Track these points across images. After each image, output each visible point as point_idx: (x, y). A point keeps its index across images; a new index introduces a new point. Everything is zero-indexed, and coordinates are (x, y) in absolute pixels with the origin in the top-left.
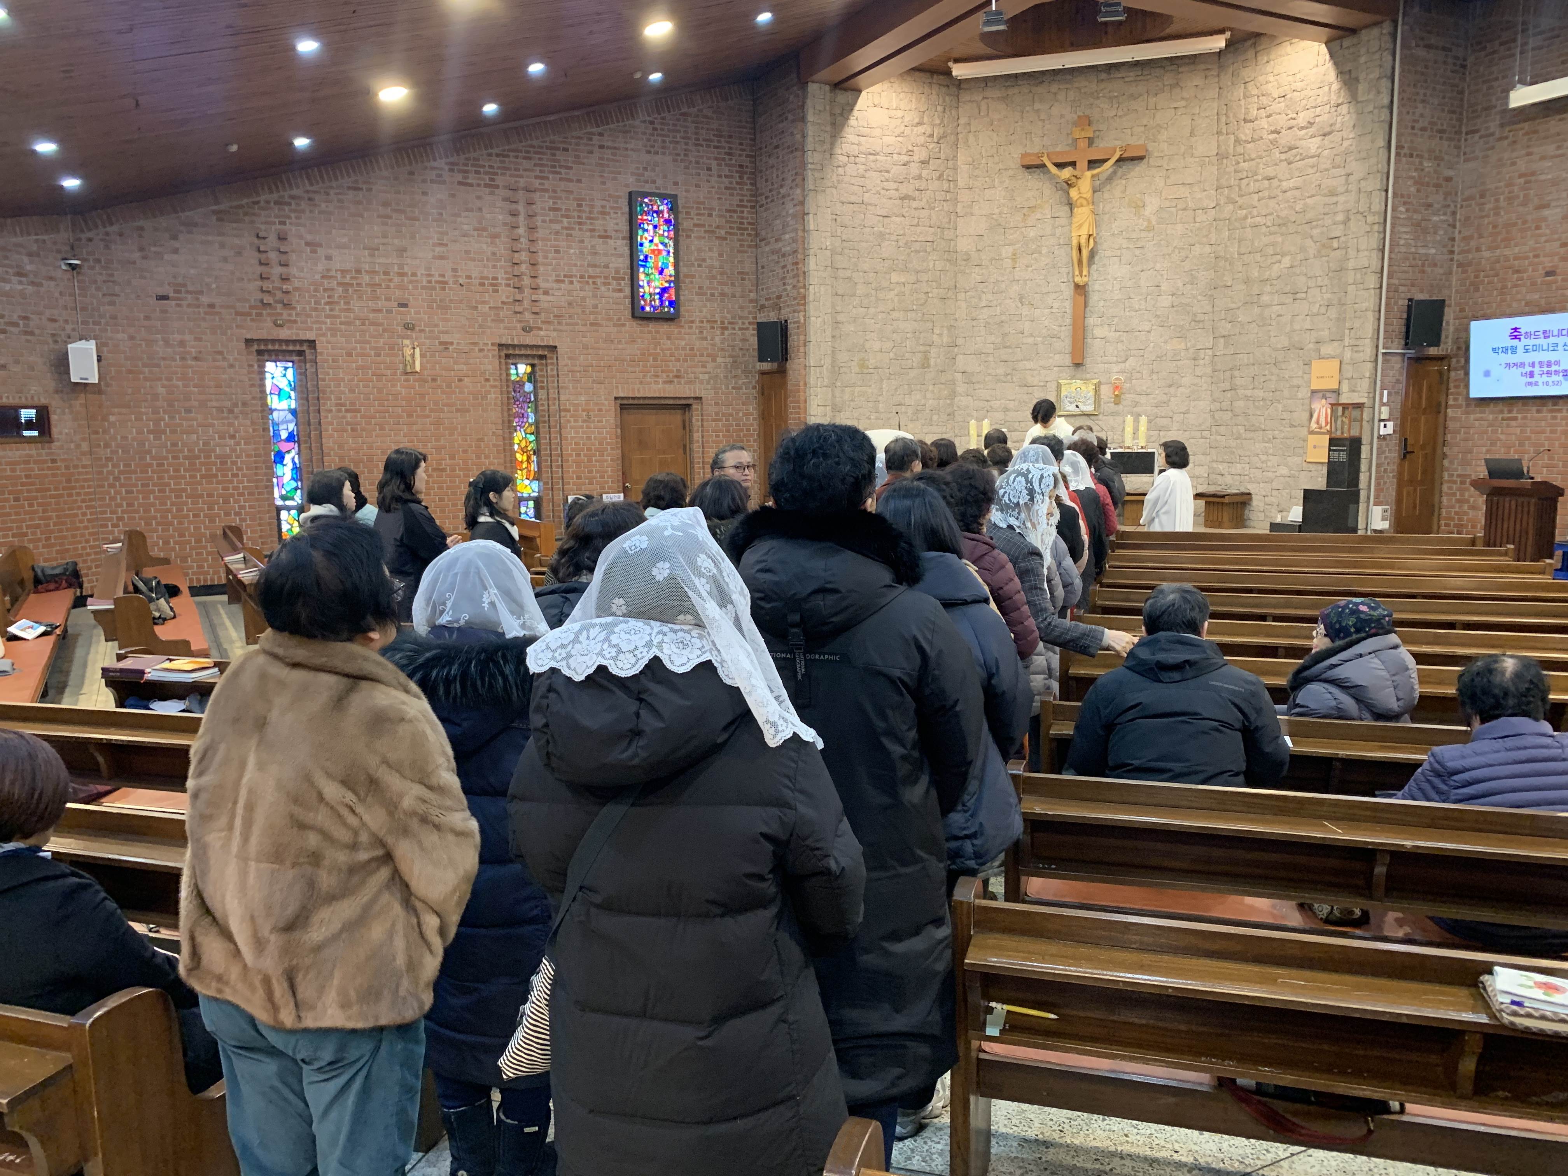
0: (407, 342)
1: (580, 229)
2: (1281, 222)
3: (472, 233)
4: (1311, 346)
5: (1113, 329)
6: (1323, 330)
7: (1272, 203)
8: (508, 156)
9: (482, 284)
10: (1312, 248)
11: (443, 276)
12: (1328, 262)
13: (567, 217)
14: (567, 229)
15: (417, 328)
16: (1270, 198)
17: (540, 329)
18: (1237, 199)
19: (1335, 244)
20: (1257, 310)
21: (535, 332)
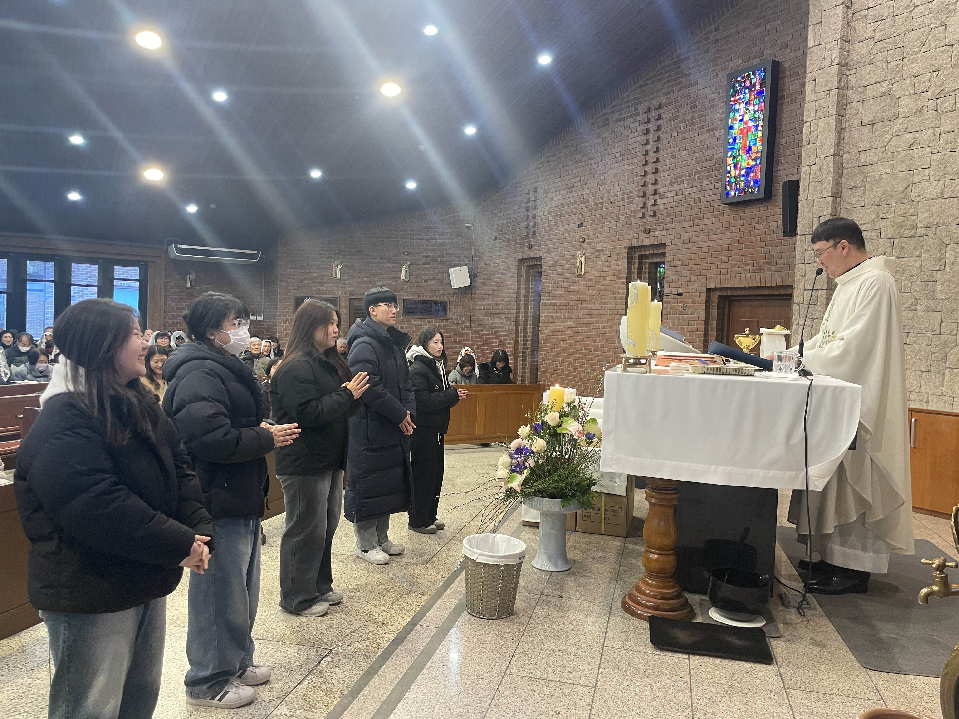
0: (579, 252)
1: (693, 129)
3: (621, 158)
8: (647, 84)
9: (623, 199)
11: (602, 198)
13: (683, 121)
14: (682, 133)
15: (586, 241)
17: (656, 230)
21: (652, 234)
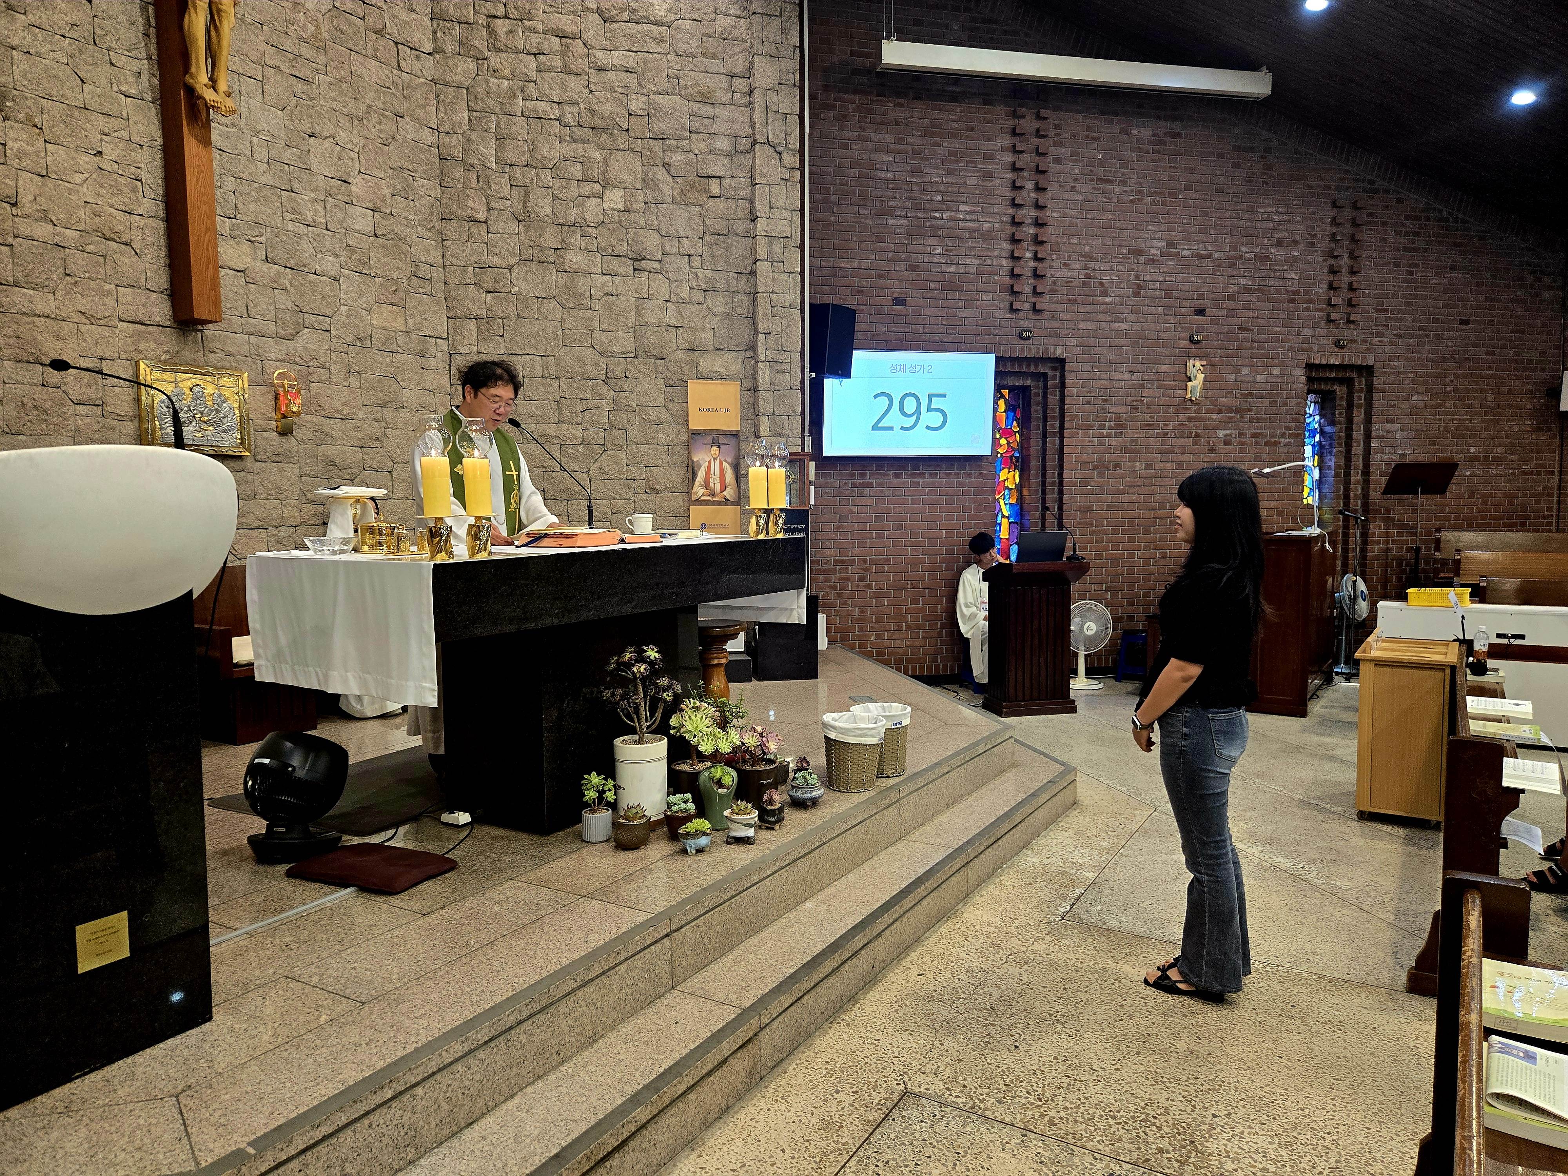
2: (598, 122)
4: (680, 355)
5: (262, 254)
6: (703, 329)
7: (573, 83)
10: (667, 188)
12: (700, 215)
16: (567, 71)
18: (487, 54)
19: (715, 189)
20: (553, 277)
